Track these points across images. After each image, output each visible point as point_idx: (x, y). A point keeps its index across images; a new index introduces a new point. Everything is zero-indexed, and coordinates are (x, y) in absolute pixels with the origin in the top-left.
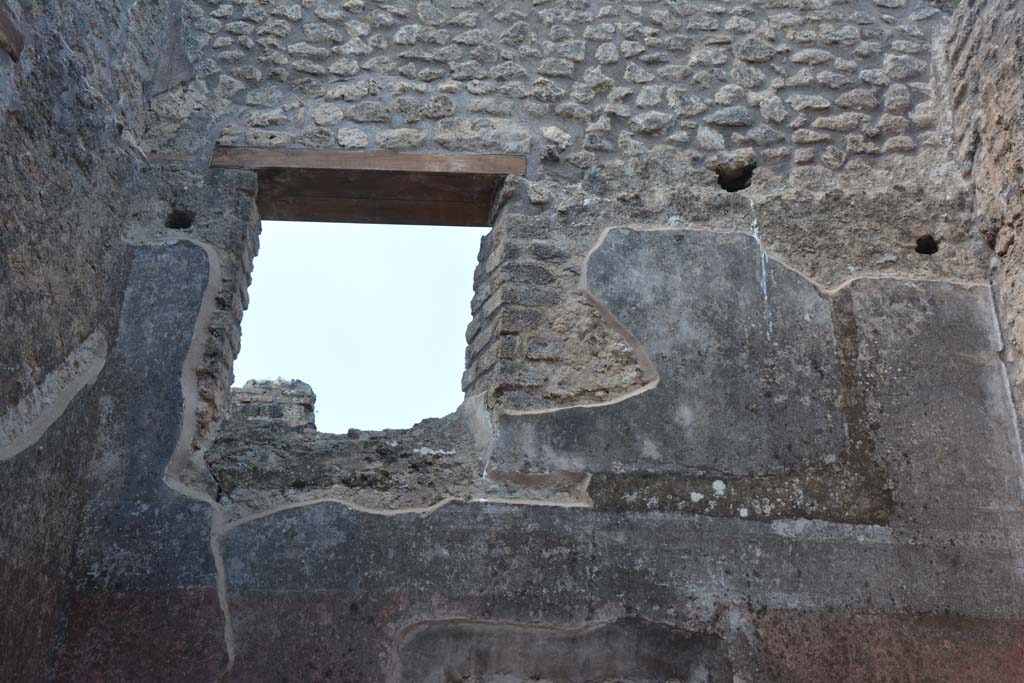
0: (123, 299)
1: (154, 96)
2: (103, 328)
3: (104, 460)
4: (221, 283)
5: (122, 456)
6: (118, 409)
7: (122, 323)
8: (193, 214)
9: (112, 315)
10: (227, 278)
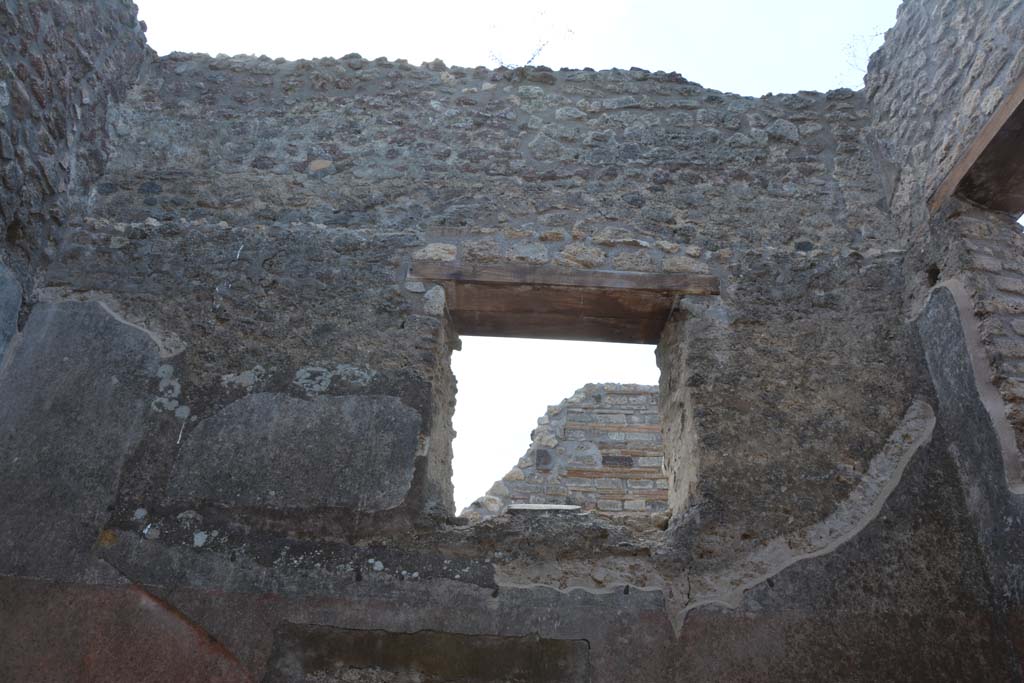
0: (926, 364)
1: (890, 205)
2: (920, 396)
3: (971, 495)
4: (971, 300)
5: (979, 486)
6: (961, 449)
7: (934, 381)
8: (935, 265)
9: (925, 381)
10: (973, 293)
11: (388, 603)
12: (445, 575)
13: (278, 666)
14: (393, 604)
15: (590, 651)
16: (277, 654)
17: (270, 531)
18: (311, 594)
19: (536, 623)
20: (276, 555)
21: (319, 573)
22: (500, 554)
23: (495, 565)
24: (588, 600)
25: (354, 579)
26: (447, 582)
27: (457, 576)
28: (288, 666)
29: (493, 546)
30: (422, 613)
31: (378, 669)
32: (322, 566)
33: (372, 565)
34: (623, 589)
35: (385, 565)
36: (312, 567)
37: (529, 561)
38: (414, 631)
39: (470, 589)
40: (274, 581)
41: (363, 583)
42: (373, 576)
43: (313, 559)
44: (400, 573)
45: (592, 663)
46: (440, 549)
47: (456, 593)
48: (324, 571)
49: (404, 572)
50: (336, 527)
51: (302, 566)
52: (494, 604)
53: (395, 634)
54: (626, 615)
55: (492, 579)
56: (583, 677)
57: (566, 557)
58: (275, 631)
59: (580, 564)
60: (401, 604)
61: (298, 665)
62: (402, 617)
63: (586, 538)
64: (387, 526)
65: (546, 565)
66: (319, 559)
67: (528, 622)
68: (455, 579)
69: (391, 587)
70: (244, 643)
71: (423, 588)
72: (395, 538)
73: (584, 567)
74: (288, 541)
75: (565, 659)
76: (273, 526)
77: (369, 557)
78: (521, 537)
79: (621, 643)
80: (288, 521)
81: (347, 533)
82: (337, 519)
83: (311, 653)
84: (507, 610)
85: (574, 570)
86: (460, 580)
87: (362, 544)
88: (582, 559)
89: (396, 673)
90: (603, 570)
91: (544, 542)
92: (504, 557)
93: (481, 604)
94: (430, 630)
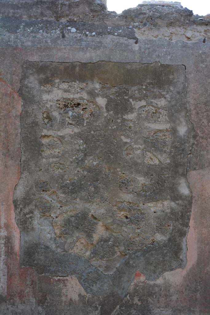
11: (80, 48)
12: (109, 33)
13: (26, 83)
14: (83, 49)
15: (186, 70)
16: (24, 77)
17: (13, 16)
18: (39, 46)
19: (158, 56)
20: (18, 27)
21: (42, 35)
22: (137, 24)
23: (135, 29)
24: (185, 46)
25: (61, 37)
26: (111, 36)
27: (116, 34)
28: (31, 83)
29: (133, 20)
30: (99, 52)
31: (78, 82)
32: (43, 31)
33: (70, 30)
34: (202, 40)
35: (77, 29)
36: (38, 32)
37: (152, 27)
38: (95, 61)
39: (123, 40)
40: (18, 41)
41: (65, 39)
42: (71, 35)
43: (38, 29)
44: (85, 33)
45: (187, 76)
46: (105, 22)
47: (116, 42)
48: (45, 34)
49: (87, 33)
50: (48, 12)
51: (32, 32)
52: (136, 47)
53: (85, 64)
54: (204, 53)
55: (134, 35)
56: (183, 83)
57: (171, 25)
58: (22, 66)
59: (179, 29)
60: (87, 49)
61: (36, 82)
62: (88, 55)
63: (182, 15)
64: (76, 11)
65: (161, 29)
66: (42, 28)
67: (154, 56)
68: (115, 35)
69: (81, 40)
70: (7, 73)
71: (98, 40)
72: (81, 16)
73: (181, 30)
74: (23, 21)
75: (173, 75)
76: (14, 13)
77: (68, 26)
78: (148, 15)
79: (202, 67)
80: (22, 10)
81: (55, 15)
82: (49, 8)
83: (42, 76)
84: (143, 50)
85: (175, 32)
86: (117, 35)
87: (64, 20)
88: (180, 26)
89: (87, 84)
90: (191, 32)
91: (160, 17)
92: (139, 25)
93: (130, 47)
94: (103, 61)
